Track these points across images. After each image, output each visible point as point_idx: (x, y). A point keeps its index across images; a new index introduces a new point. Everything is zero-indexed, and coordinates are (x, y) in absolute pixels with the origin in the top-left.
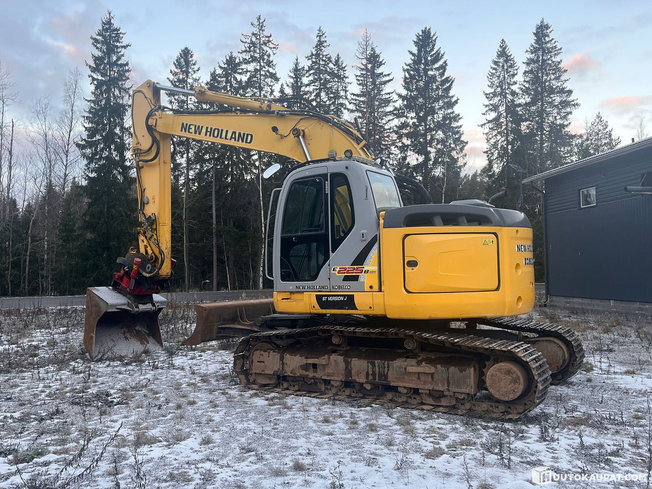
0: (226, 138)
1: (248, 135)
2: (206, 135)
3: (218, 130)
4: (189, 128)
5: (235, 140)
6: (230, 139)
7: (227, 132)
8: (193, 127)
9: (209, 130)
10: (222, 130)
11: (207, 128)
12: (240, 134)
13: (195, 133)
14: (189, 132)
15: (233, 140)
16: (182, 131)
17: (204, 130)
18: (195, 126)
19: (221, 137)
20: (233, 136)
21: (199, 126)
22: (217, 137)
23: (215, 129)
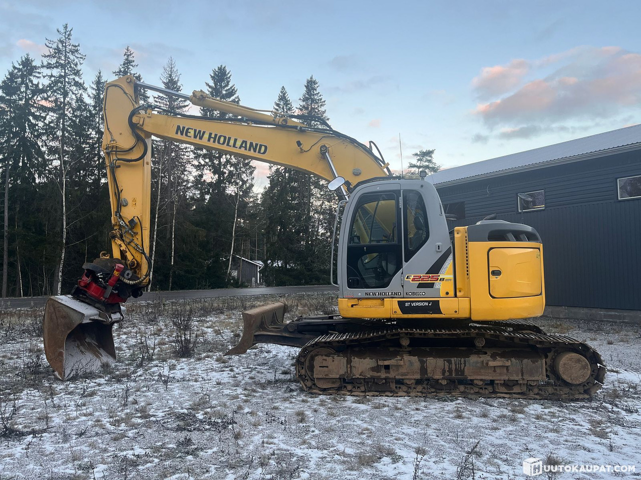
0: (234, 146)
1: (261, 146)
2: (209, 140)
3: (225, 137)
4: (187, 132)
5: (246, 149)
6: (240, 148)
7: (236, 140)
8: (192, 132)
9: (213, 136)
10: (229, 138)
11: (210, 134)
12: (251, 144)
13: (195, 137)
14: (186, 135)
15: (243, 149)
16: (177, 133)
17: (206, 136)
18: (195, 131)
19: (228, 145)
20: (244, 145)
21: (200, 132)
22: (224, 143)
23: (220, 137)
